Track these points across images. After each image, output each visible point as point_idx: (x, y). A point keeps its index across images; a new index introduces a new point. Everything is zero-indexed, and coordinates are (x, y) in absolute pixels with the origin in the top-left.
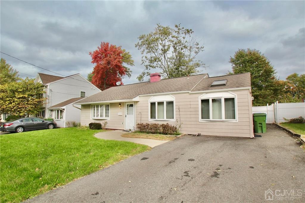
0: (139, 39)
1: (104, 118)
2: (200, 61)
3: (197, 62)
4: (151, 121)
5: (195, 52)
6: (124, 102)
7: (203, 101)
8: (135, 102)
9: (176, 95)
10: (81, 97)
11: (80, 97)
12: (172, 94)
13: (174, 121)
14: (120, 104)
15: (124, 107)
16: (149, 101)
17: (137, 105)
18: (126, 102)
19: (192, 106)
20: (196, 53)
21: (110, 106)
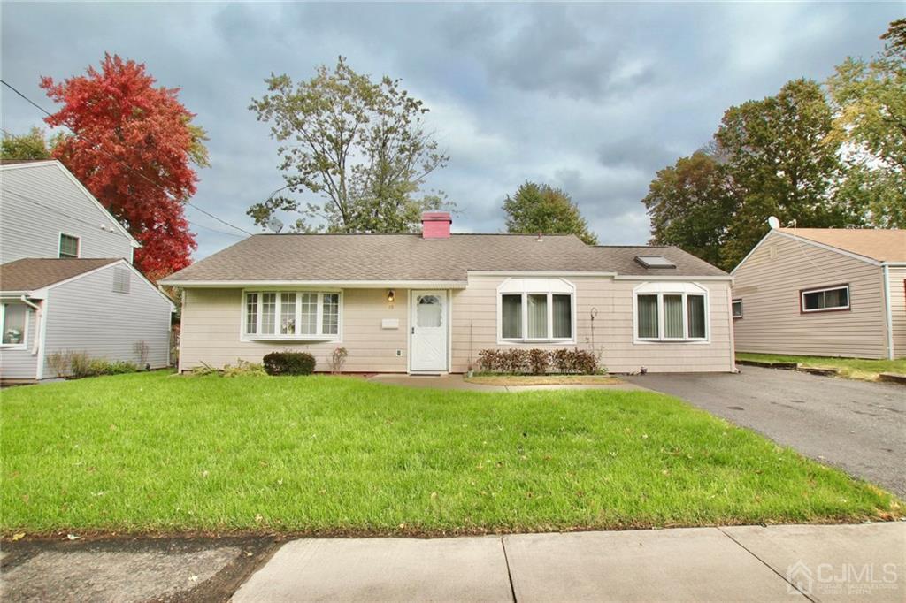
0: (268, 85)
1: (319, 336)
2: (443, 193)
3: (436, 194)
4: (504, 345)
5: (424, 166)
6: (406, 290)
7: (641, 298)
8: (448, 290)
9: (580, 281)
10: (61, 255)
11: (58, 257)
12: (566, 277)
13: (571, 343)
14: (391, 292)
15: (406, 303)
16: (499, 291)
17: (456, 299)
18: (412, 290)
19: (617, 309)
20: (428, 168)
21: (344, 296)
